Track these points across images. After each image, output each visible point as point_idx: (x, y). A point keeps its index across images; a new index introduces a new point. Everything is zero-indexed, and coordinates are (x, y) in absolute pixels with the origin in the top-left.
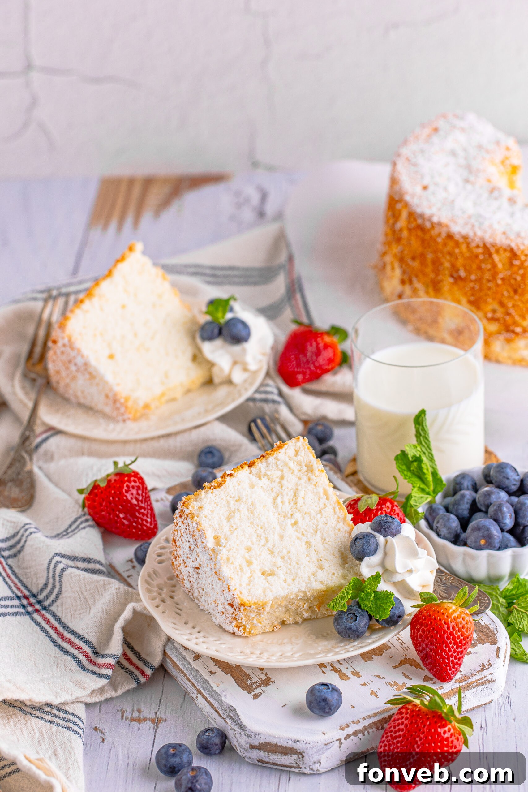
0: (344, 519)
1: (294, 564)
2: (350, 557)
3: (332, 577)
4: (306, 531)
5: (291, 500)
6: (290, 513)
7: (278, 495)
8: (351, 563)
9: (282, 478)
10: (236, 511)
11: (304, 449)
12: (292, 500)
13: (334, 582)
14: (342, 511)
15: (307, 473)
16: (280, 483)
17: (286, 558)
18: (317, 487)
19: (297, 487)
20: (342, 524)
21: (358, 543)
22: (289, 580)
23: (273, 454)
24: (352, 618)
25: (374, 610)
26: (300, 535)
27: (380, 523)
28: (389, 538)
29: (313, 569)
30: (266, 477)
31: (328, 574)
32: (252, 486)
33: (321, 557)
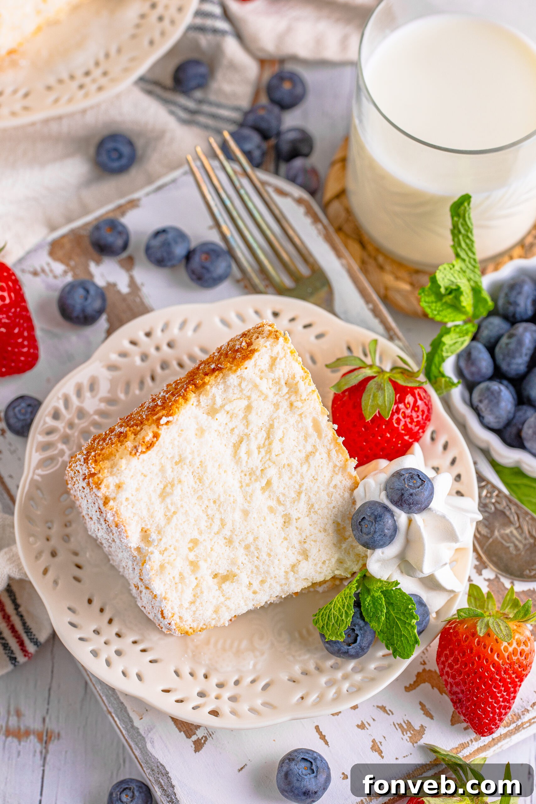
1: (264, 556)
2: (351, 535)
3: (321, 568)
4: (284, 495)
5: (262, 445)
7: (242, 440)
10: (176, 482)
11: (285, 355)
14: (341, 456)
15: (287, 396)
16: (245, 418)
18: (303, 419)
19: (271, 422)
20: (339, 476)
21: (365, 527)
22: (256, 585)
24: (349, 637)
28: (414, 515)
29: (293, 558)
30: (224, 410)
31: (316, 564)
32: (201, 432)
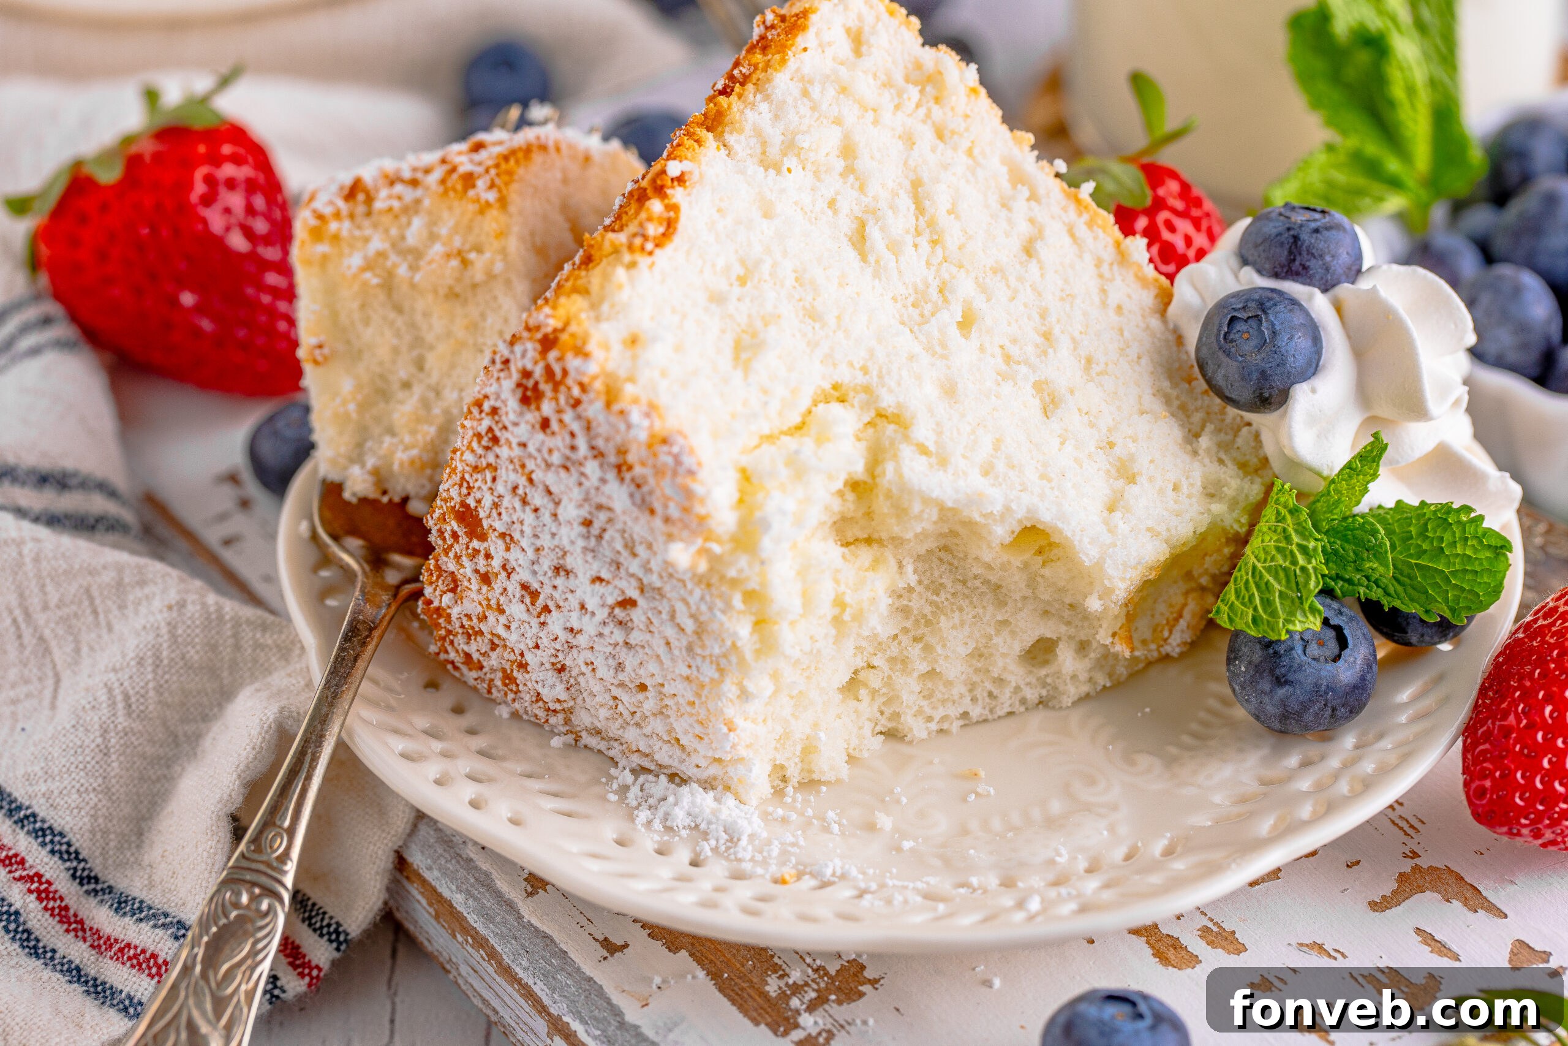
0: (1120, 262)
4: (1013, 340)
5: (916, 230)
6: (933, 283)
7: (862, 225)
9: (848, 151)
12: (920, 229)
13: (1191, 521)
15: (922, 111)
16: (849, 170)
17: (1001, 466)
18: (980, 159)
19: (912, 176)
21: (1246, 341)
23: (782, 62)
24: (1323, 641)
25: (1399, 587)
26: (1003, 365)
27: (1296, 238)
28: (1344, 290)
31: (1161, 491)
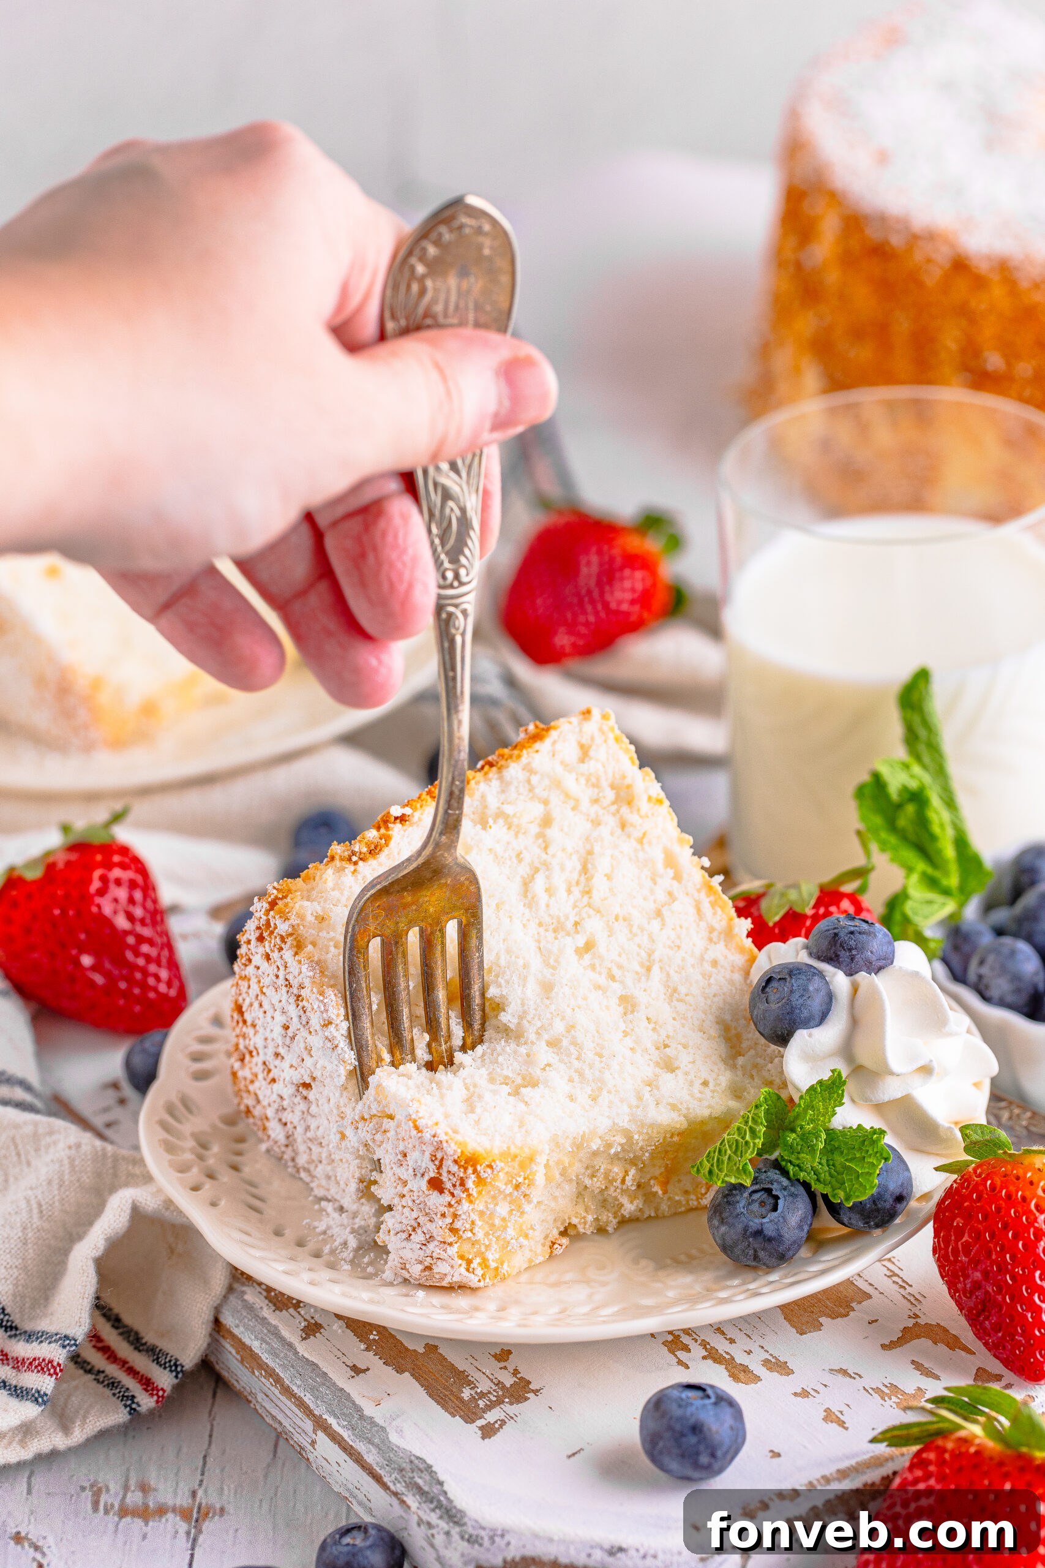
0: (729, 933)
1: (590, 1055)
2: (752, 1035)
3: (700, 1092)
4: (620, 967)
5: (574, 883)
6: (573, 918)
7: (537, 870)
8: (752, 1052)
9: (547, 821)
11: (605, 741)
12: (578, 883)
13: (709, 1107)
14: (720, 913)
15: (615, 807)
16: (541, 835)
18: (646, 846)
19: (588, 847)
20: (721, 946)
21: (774, 993)
23: (519, 757)
24: (762, 1204)
25: (828, 1178)
26: (602, 980)
27: (835, 936)
28: (862, 976)
29: (648, 1071)
30: (501, 821)
31: (691, 1084)
33: (668, 1037)
